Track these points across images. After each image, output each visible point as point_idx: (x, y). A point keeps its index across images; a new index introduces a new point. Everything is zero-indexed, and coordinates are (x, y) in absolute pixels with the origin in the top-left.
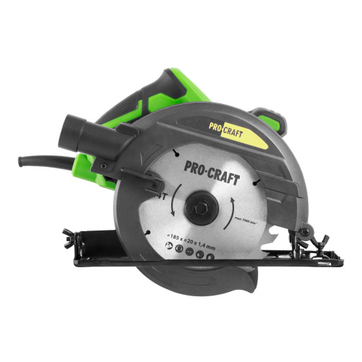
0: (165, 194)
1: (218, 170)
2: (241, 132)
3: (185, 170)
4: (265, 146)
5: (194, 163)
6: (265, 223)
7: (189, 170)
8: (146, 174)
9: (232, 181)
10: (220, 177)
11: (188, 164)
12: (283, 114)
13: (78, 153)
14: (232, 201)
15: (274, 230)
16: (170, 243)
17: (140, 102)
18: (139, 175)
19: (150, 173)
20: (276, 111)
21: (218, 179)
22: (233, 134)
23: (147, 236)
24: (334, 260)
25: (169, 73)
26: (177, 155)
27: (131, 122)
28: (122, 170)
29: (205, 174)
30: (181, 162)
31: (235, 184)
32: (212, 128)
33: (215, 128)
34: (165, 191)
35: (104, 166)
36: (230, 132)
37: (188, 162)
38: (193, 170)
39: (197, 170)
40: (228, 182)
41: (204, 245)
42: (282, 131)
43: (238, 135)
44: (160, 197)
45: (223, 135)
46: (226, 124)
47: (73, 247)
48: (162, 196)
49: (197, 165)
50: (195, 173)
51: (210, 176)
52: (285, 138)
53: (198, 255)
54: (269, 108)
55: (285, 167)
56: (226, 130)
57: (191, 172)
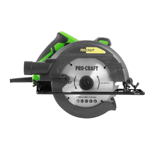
0: (71, 82)
1: (89, 67)
2: (94, 49)
3: (76, 70)
4: (104, 52)
5: (79, 66)
6: (113, 82)
7: (78, 69)
8: (61, 76)
9: (96, 69)
10: (90, 69)
11: (77, 67)
12: (108, 38)
13: (33, 75)
14: (98, 77)
15: (117, 83)
16: (78, 100)
17: (51, 49)
18: (59, 77)
19: (63, 75)
20: (105, 37)
21: (90, 70)
22: (91, 51)
23: (69, 100)
24: (141, 92)
25: (59, 34)
26: (71, 65)
27: (50, 57)
28: (52, 77)
29: (84, 69)
30: (74, 67)
31: (97, 70)
32: (82, 51)
33: (83, 51)
34: (71, 80)
35: (44, 78)
36: (89, 50)
37: (76, 67)
38: (79, 69)
39: (81, 69)
40: (94, 70)
41: (91, 97)
42: (109, 44)
43: (93, 51)
44: (69, 83)
45: (87, 52)
46: (87, 48)
47: (36, 86)
48: (70, 82)
49: (80, 67)
50: (80, 70)
51: (86, 70)
52: (111, 47)
53: (90, 101)
54: (102, 36)
55: (115, 58)
56: (88, 50)
57: (79, 70)
